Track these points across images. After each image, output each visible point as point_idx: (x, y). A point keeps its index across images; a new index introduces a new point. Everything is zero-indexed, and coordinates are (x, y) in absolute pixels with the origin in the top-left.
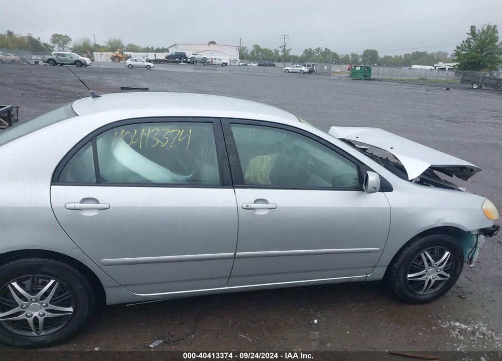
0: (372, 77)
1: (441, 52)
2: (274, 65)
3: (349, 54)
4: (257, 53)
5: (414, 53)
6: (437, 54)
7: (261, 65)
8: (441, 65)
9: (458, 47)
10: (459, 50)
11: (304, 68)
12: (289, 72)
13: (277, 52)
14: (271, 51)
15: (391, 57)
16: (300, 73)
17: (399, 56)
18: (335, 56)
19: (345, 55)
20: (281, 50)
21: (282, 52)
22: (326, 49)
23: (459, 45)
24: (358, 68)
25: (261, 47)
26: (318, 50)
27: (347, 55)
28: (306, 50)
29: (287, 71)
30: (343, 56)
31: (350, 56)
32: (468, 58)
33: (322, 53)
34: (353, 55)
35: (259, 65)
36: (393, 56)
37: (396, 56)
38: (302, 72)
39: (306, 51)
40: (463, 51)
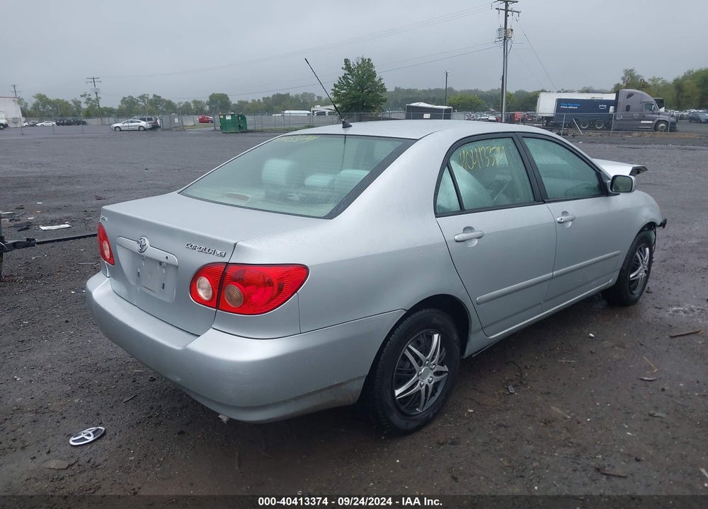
0: (249, 128)
1: (307, 93)
2: (84, 123)
3: (190, 101)
4: (44, 107)
5: (274, 95)
6: (302, 96)
7: (63, 124)
8: (318, 108)
9: (335, 86)
10: (337, 89)
11: (143, 123)
12: (121, 130)
13: (77, 103)
14: (67, 103)
15: (247, 103)
16: (139, 130)
17: (257, 100)
18: (170, 105)
19: (184, 102)
20: (83, 100)
21: (86, 103)
22: (154, 96)
23: (337, 83)
24: (229, 118)
25: (48, 97)
26: (142, 97)
27: (187, 102)
28: (124, 98)
29: (118, 129)
30: (182, 105)
31: (192, 104)
32: (350, 98)
33: (151, 102)
34: (195, 102)
35: (58, 124)
36: (250, 101)
37: (254, 101)
38: (142, 129)
39: (124, 100)
40: (342, 90)
